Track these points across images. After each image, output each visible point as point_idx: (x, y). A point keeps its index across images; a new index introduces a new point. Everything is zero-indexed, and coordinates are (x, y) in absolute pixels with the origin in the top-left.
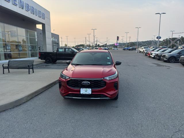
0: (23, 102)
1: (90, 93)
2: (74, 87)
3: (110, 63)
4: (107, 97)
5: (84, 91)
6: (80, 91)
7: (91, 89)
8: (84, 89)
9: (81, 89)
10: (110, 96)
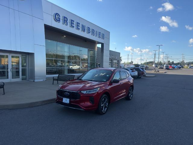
0: (38, 105)
1: (69, 102)
3: (105, 80)
4: (82, 108)
5: (65, 100)
6: (62, 100)
7: (69, 100)
8: (65, 99)
9: (64, 98)
10: (85, 108)
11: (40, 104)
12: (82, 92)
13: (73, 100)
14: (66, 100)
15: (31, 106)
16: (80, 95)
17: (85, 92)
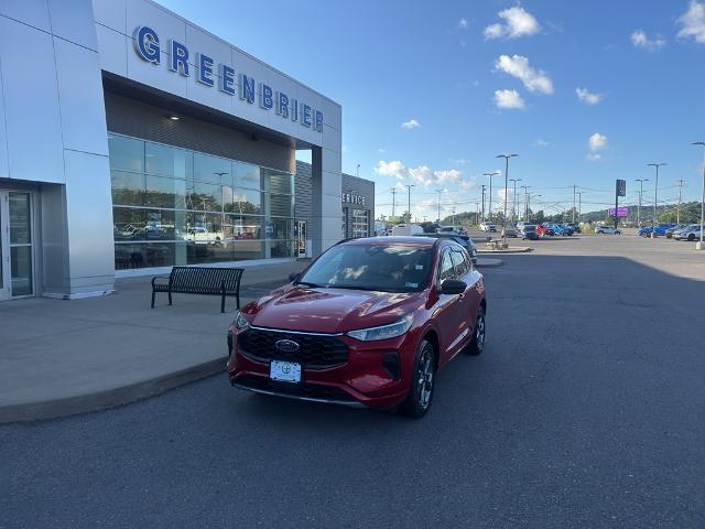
0: (141, 396)
1: (298, 379)
2: (257, 355)
3: (415, 285)
5: (280, 371)
6: (268, 370)
7: (299, 367)
8: (281, 364)
9: (273, 364)
10: (365, 399)
11: (152, 393)
12: (350, 334)
13: (314, 368)
14: (285, 372)
15: (117, 402)
16: (347, 347)
17: (361, 335)
